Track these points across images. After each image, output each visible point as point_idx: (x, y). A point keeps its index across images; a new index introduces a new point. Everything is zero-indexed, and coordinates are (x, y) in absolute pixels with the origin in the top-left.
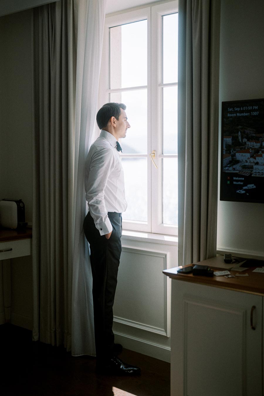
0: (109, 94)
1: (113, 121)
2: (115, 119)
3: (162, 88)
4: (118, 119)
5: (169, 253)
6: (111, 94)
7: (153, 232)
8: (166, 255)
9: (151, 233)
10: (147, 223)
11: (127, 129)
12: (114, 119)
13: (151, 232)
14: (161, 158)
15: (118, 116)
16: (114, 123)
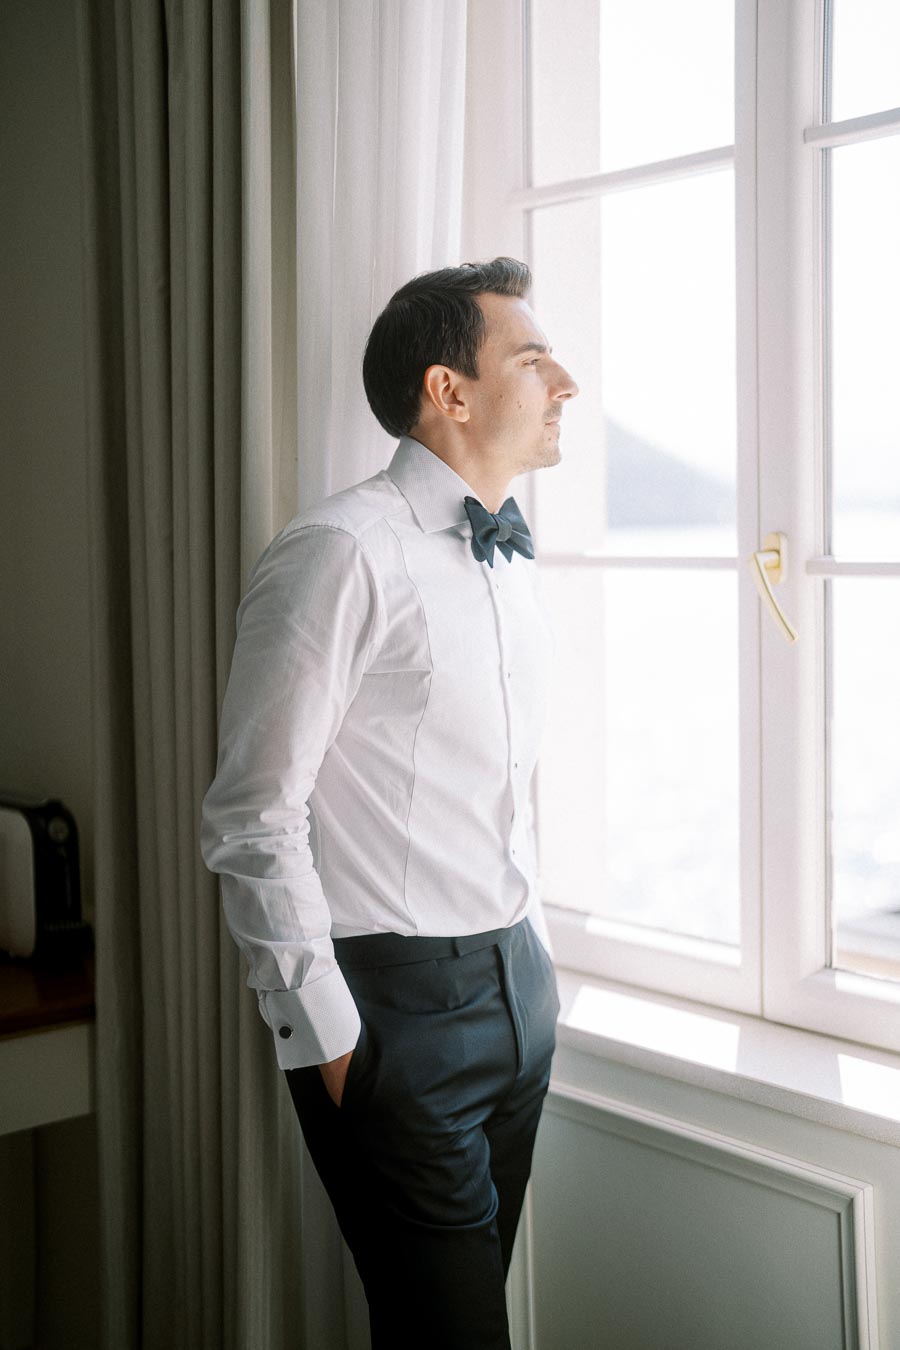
0: (528, 212)
1: (447, 388)
2: (455, 378)
3: (826, 152)
4: (470, 371)
5: (869, 1190)
6: (537, 215)
7: (769, 1013)
8: (850, 1204)
9: (761, 1018)
10: (734, 957)
11: (555, 409)
12: (446, 377)
13: (756, 1010)
14: (820, 579)
15: (471, 355)
16: (455, 400)
